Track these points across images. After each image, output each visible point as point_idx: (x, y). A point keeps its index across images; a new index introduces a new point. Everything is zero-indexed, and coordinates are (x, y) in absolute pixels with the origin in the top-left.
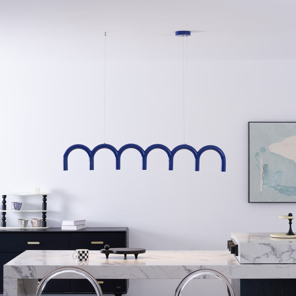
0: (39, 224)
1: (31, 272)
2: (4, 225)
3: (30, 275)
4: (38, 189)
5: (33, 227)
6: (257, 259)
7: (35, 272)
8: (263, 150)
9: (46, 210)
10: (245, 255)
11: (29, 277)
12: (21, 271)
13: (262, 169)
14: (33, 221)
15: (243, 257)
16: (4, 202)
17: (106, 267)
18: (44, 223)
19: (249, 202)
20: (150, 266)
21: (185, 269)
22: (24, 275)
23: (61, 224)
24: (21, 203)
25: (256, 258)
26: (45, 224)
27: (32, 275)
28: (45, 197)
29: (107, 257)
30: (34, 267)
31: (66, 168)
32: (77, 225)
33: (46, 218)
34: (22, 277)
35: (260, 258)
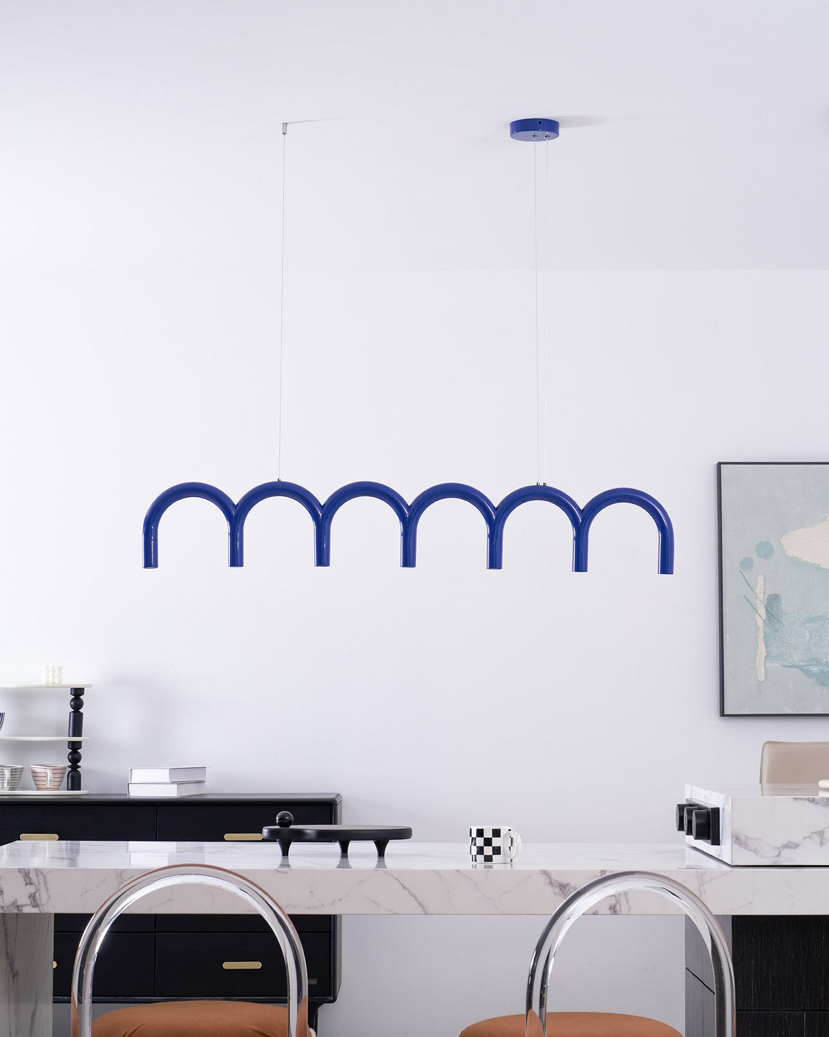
0: (58, 779)
1: (31, 889)
3: (28, 902)
4: (56, 668)
5: (39, 789)
6: (786, 852)
7: (47, 890)
8: (765, 550)
9: (81, 736)
10: (747, 837)
11: (23, 906)
13: (762, 611)
14: (38, 769)
15: (740, 845)
17: (286, 873)
18: (73, 778)
19: (722, 714)
20: (433, 870)
21: (548, 881)
22: (7, 899)
24: (2, 715)
25: (785, 846)
26: (75, 782)
27: (35, 900)
29: (285, 853)
30: (42, 873)
31: (150, 560)
32: (179, 783)
33: (79, 761)
35: (798, 846)
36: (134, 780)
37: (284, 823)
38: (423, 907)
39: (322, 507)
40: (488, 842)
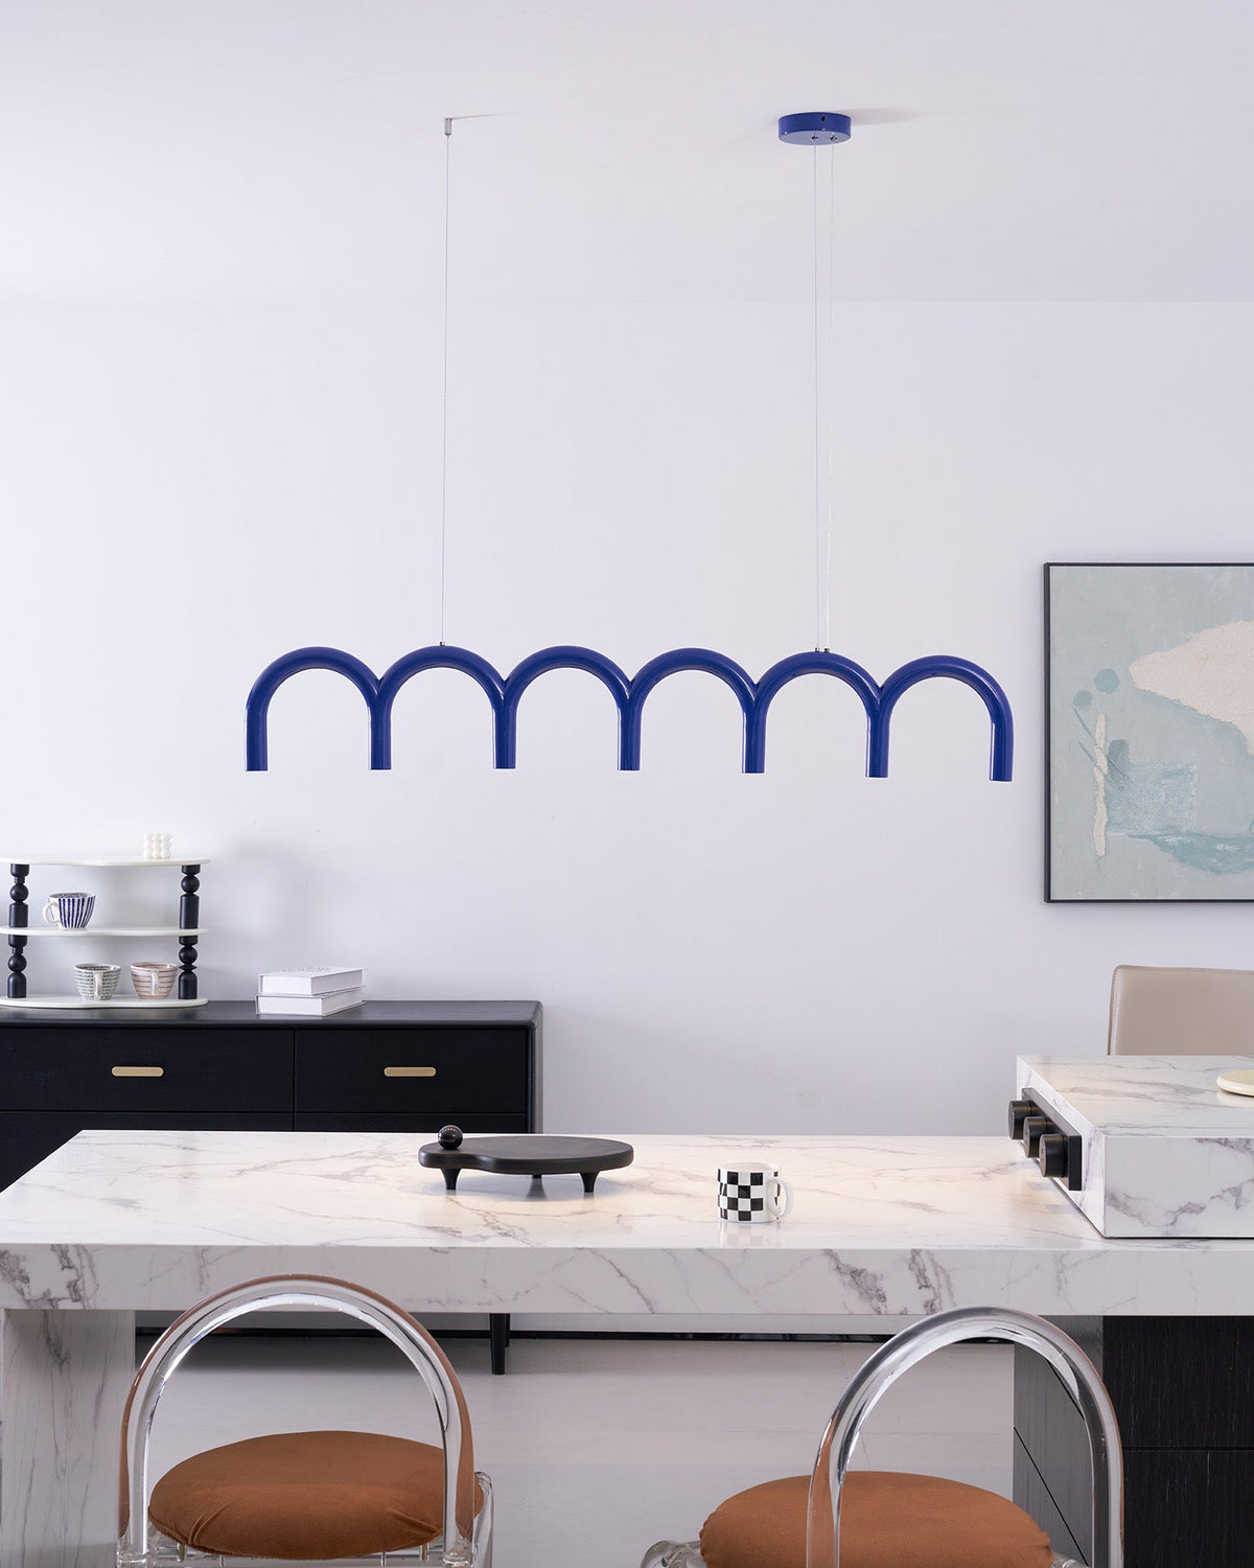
0: (166, 985)
1: (71, 1275)
2: (19, 989)
3: (66, 1293)
4: (162, 838)
5: (141, 997)
6: (1184, 1217)
7: (94, 1275)
8: (1109, 680)
9: (196, 927)
10: (1127, 1197)
11: (60, 1300)
12: (21, 1271)
13: (1103, 763)
14: (141, 972)
15: (1117, 1207)
16: (20, 893)
17: (446, 1253)
18: (186, 982)
19: (1048, 899)
20: (664, 1250)
21: (833, 1265)
22: (36, 1289)
24: (91, 900)
25: (1183, 1210)
26: (189, 987)
27: (76, 1291)
28: (191, 871)
29: (451, 1184)
30: (86, 1251)
31: (256, 758)
32: (325, 997)
33: (194, 960)
34: (28, 1302)
35: (1202, 1209)
36: (265, 991)
37: (451, 1143)
38: (648, 1303)
39: (503, 683)
40: (744, 1192)
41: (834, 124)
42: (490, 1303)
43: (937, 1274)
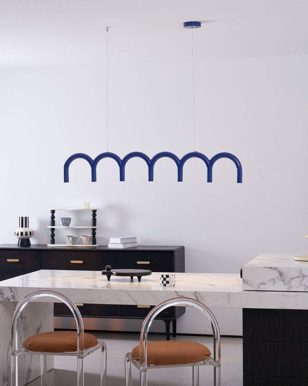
0: (88, 242)
1: (12, 294)
2: (53, 242)
3: (11, 298)
4: (87, 203)
5: (83, 244)
6: (261, 286)
7: (17, 294)
9: (96, 226)
10: (248, 280)
12: (2, 292)
14: (82, 238)
15: (245, 283)
16: (53, 217)
17: (91, 290)
18: (93, 240)
21: (177, 295)
22: (5, 296)
23: (108, 242)
24: (70, 219)
25: (261, 284)
26: (94, 242)
27: (14, 297)
28: (94, 212)
29: (109, 279)
31: (66, 180)
32: (124, 244)
33: (95, 234)
34: (4, 299)
35: (265, 284)
36: (110, 242)
37: (109, 269)
38: (136, 303)
39: (121, 161)
40: (165, 279)
41: (197, 24)
42: (101, 302)
43: (200, 297)
